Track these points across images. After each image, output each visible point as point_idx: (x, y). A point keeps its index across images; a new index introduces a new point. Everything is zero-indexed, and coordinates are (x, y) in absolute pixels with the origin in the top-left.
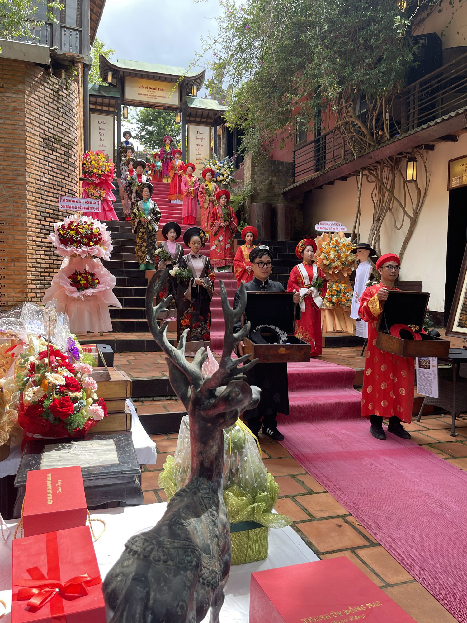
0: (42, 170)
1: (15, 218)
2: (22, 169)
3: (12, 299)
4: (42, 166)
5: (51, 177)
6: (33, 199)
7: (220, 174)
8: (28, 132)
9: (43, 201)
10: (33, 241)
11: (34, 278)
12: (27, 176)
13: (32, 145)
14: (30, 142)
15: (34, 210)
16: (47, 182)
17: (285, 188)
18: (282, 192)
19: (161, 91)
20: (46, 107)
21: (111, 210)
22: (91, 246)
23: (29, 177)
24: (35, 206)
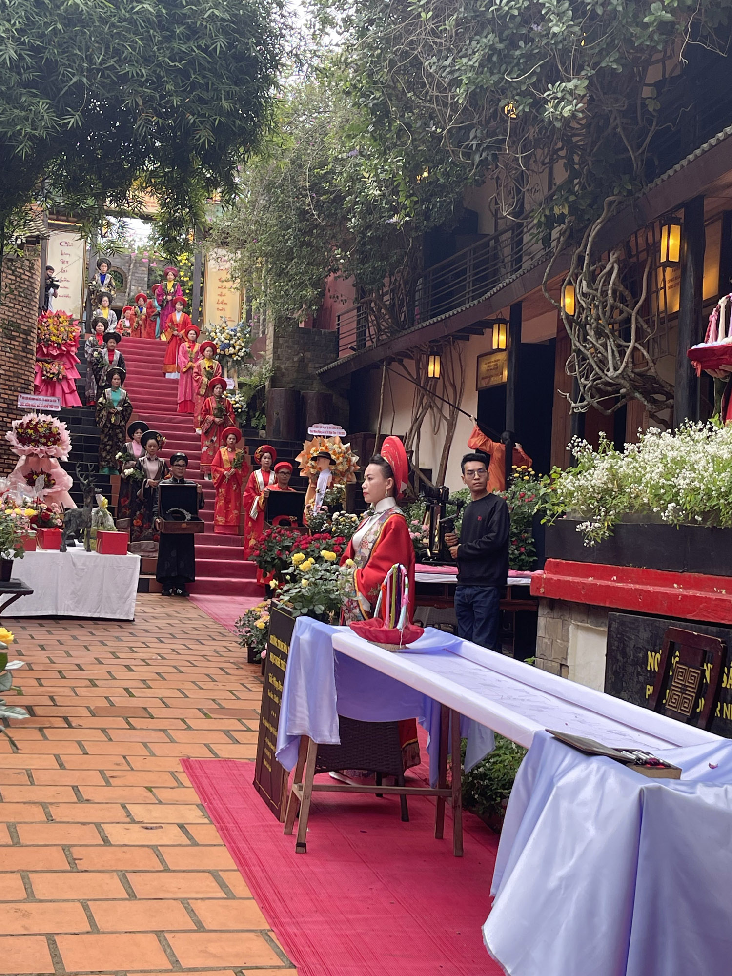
7: (229, 345)
17: (323, 366)
18: (317, 372)
21: (72, 392)
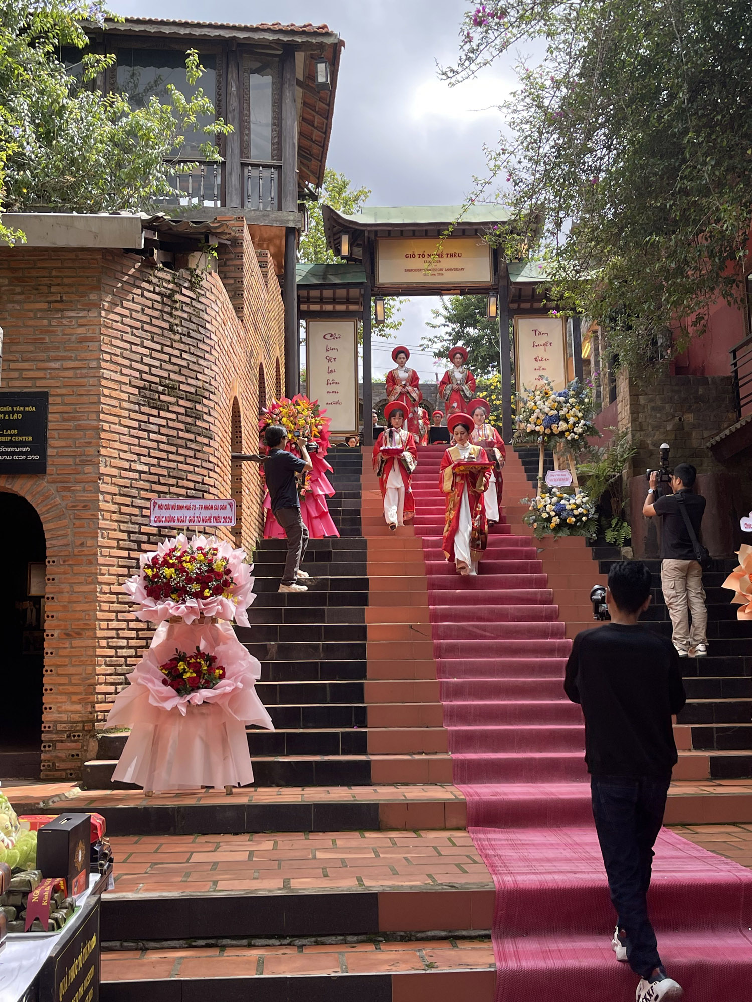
0: (137, 449)
1: (76, 550)
2: (91, 451)
3: (64, 717)
4: (136, 441)
5: (155, 461)
6: (114, 507)
7: (558, 419)
8: (106, 379)
9: (136, 511)
10: (111, 593)
11: (110, 670)
12: (102, 465)
13: (115, 403)
14: (111, 397)
15: (115, 530)
16: (145, 473)
18: (708, 444)
19: (452, 258)
20: (146, 327)
22: (207, 597)
23: (106, 466)
24: (117, 521)
